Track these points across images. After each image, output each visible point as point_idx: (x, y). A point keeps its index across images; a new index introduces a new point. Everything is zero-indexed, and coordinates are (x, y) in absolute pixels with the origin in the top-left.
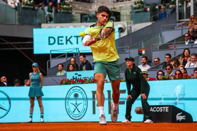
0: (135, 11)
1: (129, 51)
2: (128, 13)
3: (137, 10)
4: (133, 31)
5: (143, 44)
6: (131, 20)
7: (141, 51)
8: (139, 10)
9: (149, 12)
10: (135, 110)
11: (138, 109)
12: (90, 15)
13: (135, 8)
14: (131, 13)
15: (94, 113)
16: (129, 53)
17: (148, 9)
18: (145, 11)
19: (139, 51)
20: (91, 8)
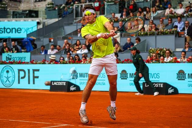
0: (48, 9)
1: (43, 40)
2: (44, 10)
3: (49, 9)
4: (46, 25)
5: (52, 34)
6: (46, 14)
7: (51, 40)
8: (51, 9)
9: (57, 10)
10: (45, 84)
11: (47, 83)
12: (19, 13)
13: (48, 8)
14: (45, 10)
15: (19, 83)
16: (43, 41)
17: (57, 9)
18: (55, 9)
19: (49, 40)
20: (20, 6)
